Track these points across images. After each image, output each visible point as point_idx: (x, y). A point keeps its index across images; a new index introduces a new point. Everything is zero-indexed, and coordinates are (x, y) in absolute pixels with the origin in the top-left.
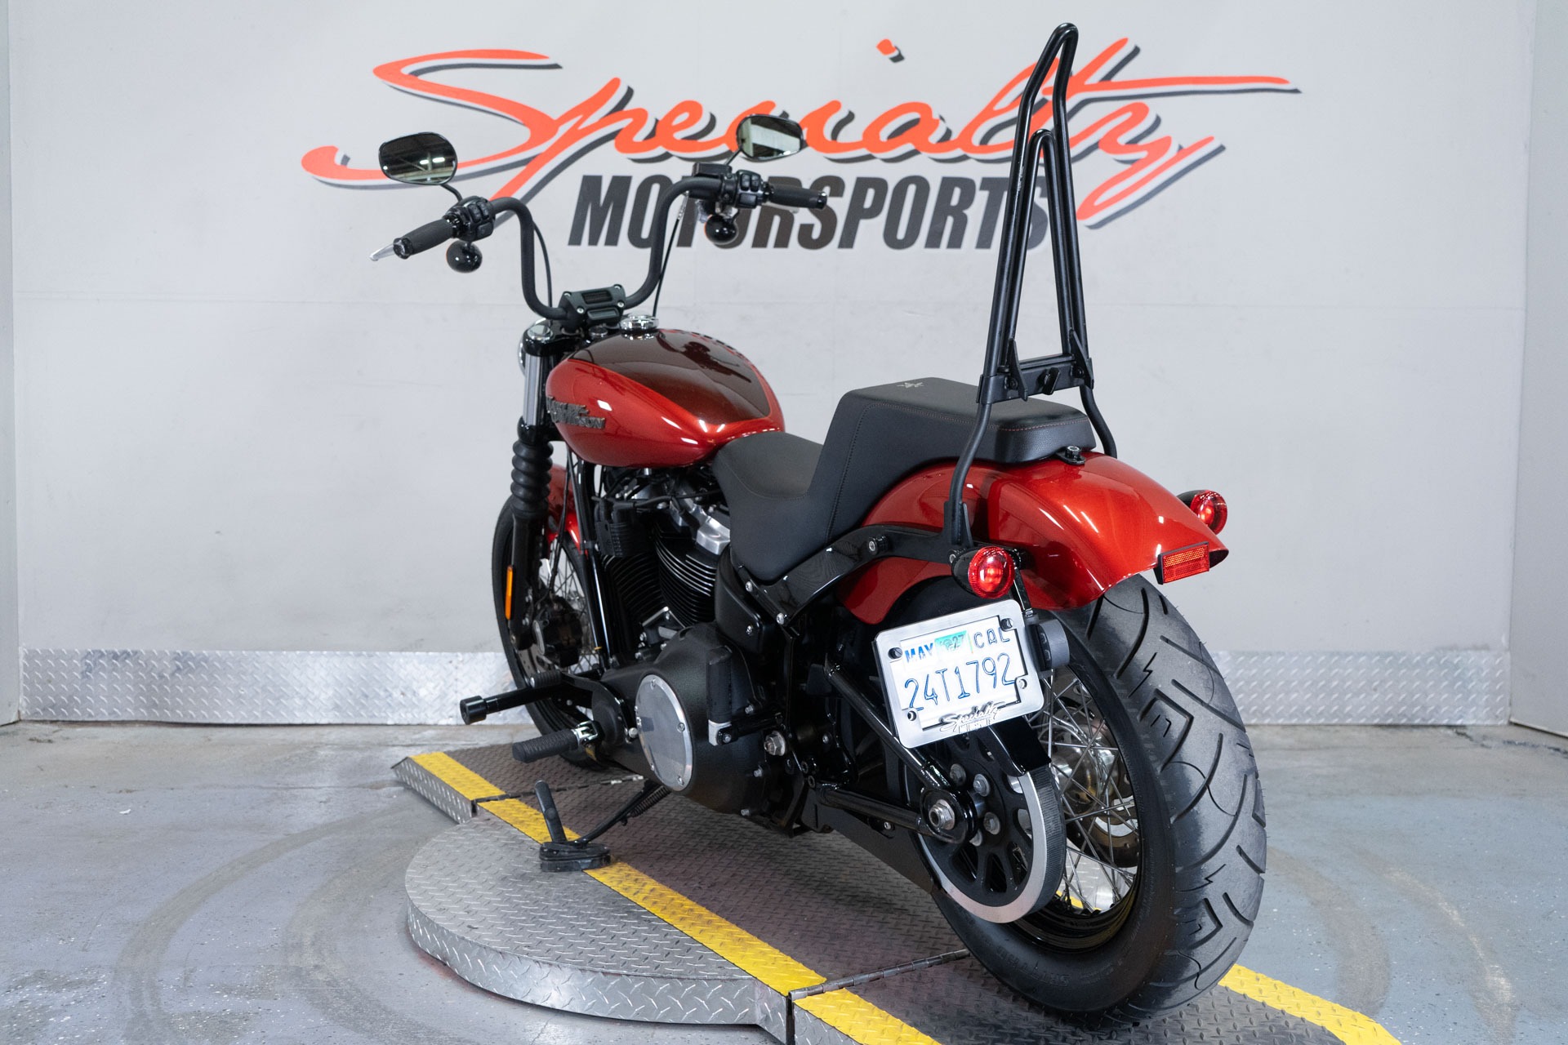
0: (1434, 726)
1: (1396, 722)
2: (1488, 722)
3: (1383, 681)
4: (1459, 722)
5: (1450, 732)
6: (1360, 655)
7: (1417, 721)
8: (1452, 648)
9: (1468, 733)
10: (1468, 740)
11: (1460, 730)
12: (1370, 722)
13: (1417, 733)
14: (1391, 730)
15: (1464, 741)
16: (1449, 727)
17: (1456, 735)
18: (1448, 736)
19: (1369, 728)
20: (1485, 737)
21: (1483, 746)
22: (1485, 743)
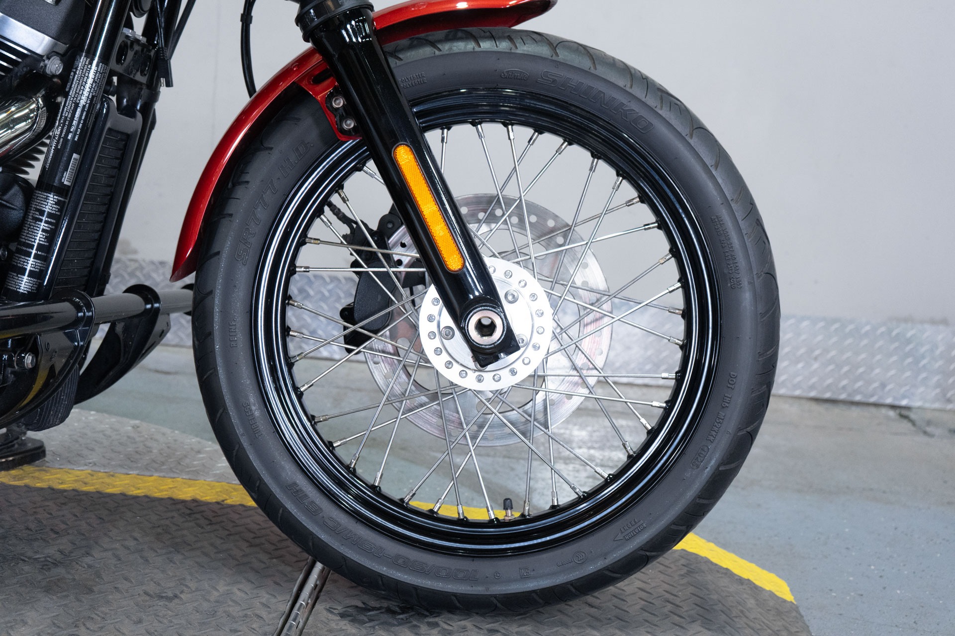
0: (876, 405)
1: (835, 397)
2: (937, 405)
3: (826, 351)
4: (904, 403)
5: (892, 413)
6: (803, 319)
7: (858, 398)
8: (906, 320)
9: (913, 416)
10: (909, 425)
11: (903, 412)
12: (805, 394)
13: (855, 412)
14: (827, 405)
15: (905, 425)
16: (893, 407)
17: (898, 417)
18: (888, 418)
19: (803, 402)
20: (929, 423)
21: (925, 433)
22: (929, 429)
